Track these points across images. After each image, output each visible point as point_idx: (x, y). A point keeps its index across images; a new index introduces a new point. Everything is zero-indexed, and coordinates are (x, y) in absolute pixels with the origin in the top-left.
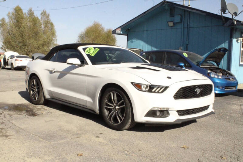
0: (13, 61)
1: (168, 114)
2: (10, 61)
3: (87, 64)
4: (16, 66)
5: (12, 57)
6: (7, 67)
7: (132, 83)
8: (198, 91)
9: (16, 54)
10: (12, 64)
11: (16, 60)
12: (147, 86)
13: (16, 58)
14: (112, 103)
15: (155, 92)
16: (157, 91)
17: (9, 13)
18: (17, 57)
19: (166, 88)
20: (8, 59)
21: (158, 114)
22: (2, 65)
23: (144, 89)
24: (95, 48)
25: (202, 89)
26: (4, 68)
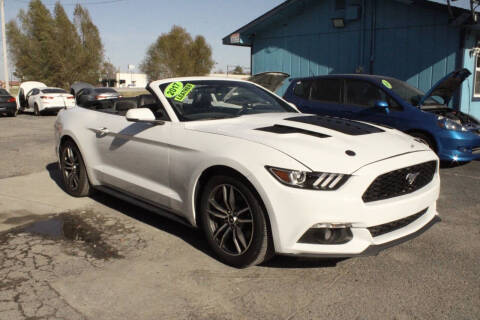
0: (37, 98)
1: (350, 234)
2: (31, 99)
3: (169, 120)
4: (44, 108)
5: (35, 91)
6: (26, 110)
7: (267, 167)
8: (411, 178)
9: (41, 86)
10: (35, 104)
11: (42, 97)
12: (302, 175)
13: (41, 94)
14: (225, 208)
15: (319, 188)
16: (323, 185)
17: (22, 12)
18: (45, 91)
19: (346, 178)
20: (28, 96)
21: (328, 236)
22: (18, 106)
23: (295, 182)
24: (185, 83)
25: (418, 174)
26: (21, 112)
